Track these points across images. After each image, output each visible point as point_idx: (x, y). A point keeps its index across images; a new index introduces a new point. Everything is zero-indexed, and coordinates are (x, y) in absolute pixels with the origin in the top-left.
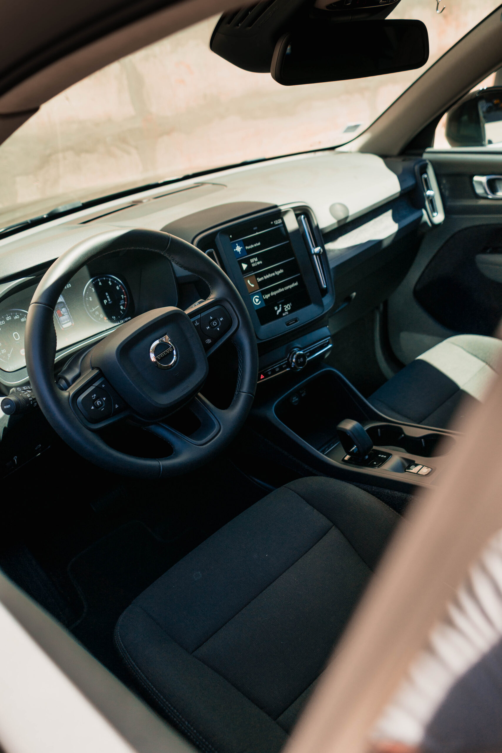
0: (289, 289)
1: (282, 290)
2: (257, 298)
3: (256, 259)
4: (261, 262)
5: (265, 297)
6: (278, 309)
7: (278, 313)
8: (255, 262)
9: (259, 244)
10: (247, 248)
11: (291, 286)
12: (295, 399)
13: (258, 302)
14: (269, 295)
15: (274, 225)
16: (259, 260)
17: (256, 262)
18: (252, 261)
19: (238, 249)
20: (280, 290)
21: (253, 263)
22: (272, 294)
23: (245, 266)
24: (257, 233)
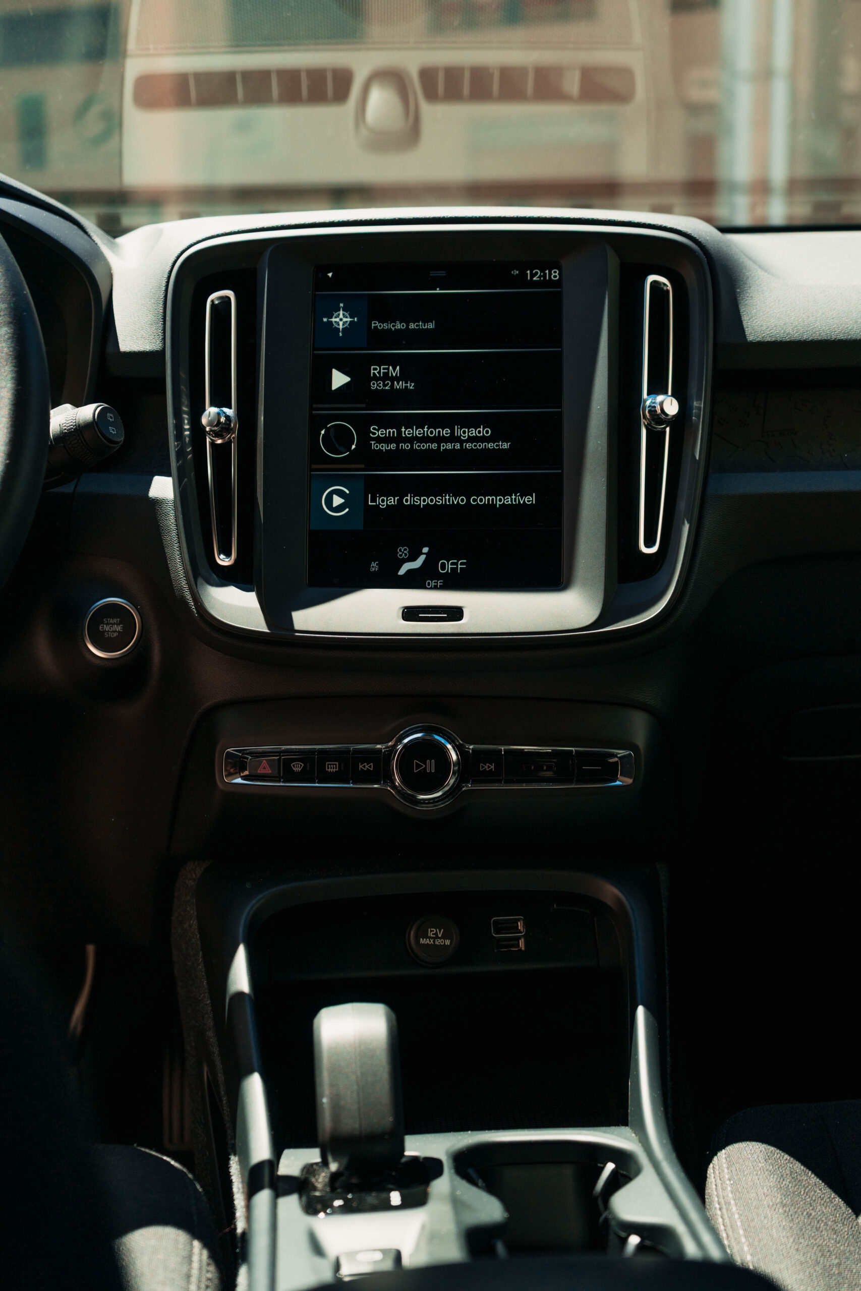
0: (491, 507)
1: (461, 500)
2: (340, 494)
3: (394, 372)
4: (411, 386)
5: (373, 500)
6: (413, 558)
7: (402, 572)
8: (386, 377)
9: (431, 326)
10: (375, 324)
11: (499, 501)
12: (437, 937)
13: (340, 508)
14: (392, 501)
15: (522, 280)
16: (402, 377)
17: (393, 379)
18: (375, 370)
19: (341, 320)
20: (448, 499)
21: (375, 378)
22: (408, 500)
23: (339, 379)
24: (438, 291)
